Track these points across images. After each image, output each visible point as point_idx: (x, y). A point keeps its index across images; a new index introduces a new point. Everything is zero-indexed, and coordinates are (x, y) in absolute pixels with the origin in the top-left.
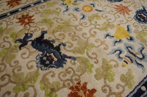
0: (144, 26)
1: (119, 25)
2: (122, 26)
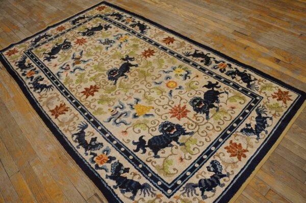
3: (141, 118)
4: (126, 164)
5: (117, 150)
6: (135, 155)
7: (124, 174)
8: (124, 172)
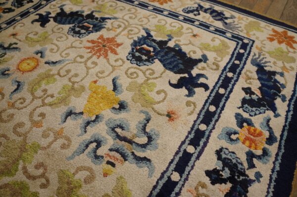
0: (150, 69)
1: (95, 82)
2: (101, 83)
3: (125, 96)
4: (237, 95)
5: (219, 117)
6: (214, 87)
7: (256, 92)
8: (254, 93)
